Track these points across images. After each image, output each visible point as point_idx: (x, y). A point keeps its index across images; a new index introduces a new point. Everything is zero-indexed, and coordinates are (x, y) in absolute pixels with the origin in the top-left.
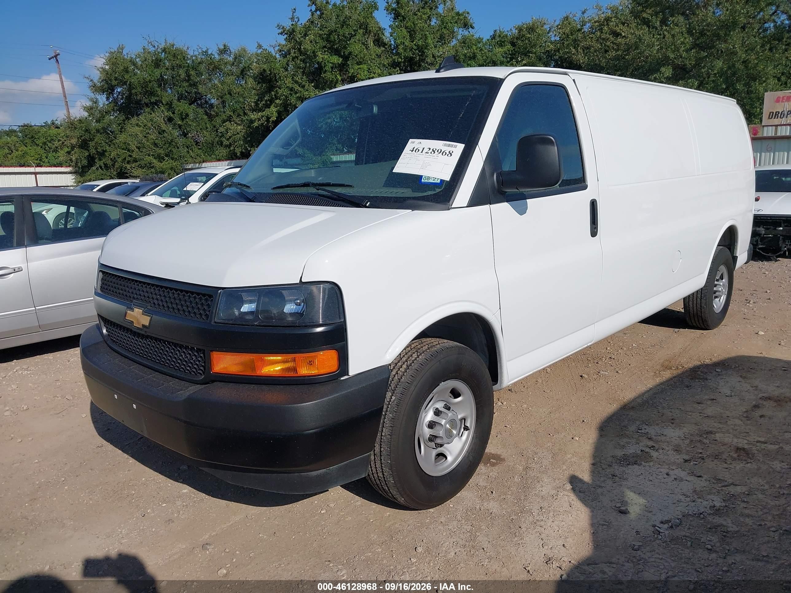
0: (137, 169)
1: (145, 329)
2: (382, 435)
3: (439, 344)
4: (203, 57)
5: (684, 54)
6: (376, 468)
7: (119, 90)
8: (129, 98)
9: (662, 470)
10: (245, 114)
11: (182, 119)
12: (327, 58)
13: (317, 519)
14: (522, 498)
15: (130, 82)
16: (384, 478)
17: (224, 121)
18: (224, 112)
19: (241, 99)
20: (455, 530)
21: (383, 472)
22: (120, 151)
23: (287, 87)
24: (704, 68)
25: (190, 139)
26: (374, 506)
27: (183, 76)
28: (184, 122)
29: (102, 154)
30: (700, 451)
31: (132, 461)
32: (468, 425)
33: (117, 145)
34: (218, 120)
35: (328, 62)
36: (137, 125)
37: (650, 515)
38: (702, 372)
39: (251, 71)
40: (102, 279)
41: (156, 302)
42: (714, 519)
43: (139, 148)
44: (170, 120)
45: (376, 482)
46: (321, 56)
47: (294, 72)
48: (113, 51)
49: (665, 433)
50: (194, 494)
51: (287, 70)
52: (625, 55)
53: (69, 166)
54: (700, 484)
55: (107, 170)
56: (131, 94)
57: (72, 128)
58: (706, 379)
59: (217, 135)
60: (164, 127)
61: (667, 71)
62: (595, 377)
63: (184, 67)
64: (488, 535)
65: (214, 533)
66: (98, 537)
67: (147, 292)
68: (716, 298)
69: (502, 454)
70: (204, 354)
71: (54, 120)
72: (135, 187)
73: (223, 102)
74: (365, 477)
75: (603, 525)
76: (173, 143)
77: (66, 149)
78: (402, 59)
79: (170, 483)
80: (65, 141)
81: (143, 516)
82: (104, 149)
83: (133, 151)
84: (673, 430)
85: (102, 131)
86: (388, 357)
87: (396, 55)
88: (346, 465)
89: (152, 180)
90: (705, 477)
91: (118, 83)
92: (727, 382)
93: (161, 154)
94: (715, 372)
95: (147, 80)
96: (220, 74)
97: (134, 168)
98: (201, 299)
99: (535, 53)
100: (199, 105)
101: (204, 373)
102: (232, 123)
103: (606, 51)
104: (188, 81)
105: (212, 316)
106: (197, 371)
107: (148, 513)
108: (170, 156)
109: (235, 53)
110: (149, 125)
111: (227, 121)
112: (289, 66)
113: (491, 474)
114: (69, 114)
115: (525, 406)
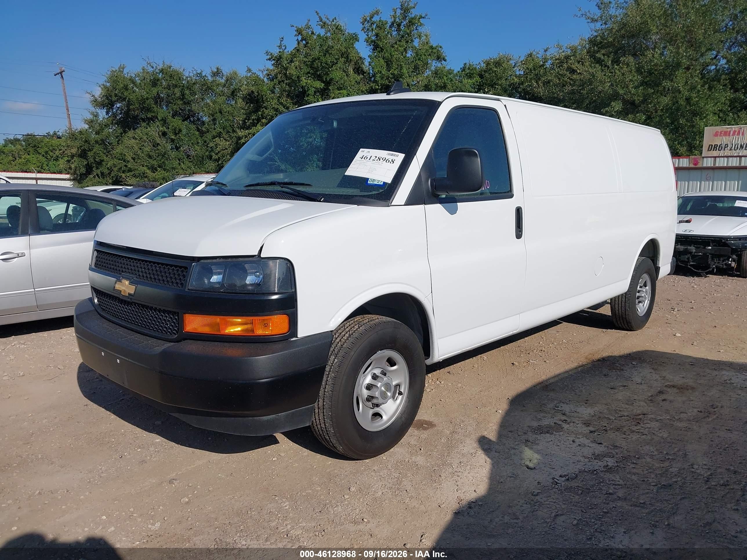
0: (131, 178)
1: (131, 297)
2: (325, 391)
3: (378, 319)
4: (198, 78)
5: (633, 91)
6: (319, 420)
7: (118, 105)
8: (127, 114)
9: (569, 438)
10: (234, 131)
11: (176, 134)
12: (310, 83)
13: (269, 465)
14: (446, 454)
15: (129, 99)
16: (326, 428)
17: (214, 137)
18: (215, 129)
19: (231, 118)
20: (385, 476)
21: (325, 423)
22: (116, 161)
23: (273, 108)
24: (650, 103)
25: (181, 153)
26: (319, 456)
27: (178, 94)
28: (177, 137)
29: (100, 163)
30: (606, 425)
31: (113, 416)
32: (402, 390)
33: (113, 156)
34: (209, 136)
35: (311, 86)
36: (134, 138)
37: (552, 470)
38: (619, 364)
39: (241, 93)
40: (97, 257)
41: (141, 274)
42: (605, 475)
43: (134, 159)
44: (164, 134)
45: (319, 433)
46: (305, 81)
47: (280, 94)
48: (114, 70)
49: (577, 411)
50: (166, 443)
51: (273, 92)
52: (580, 90)
53: (68, 174)
54: (600, 449)
55: (104, 178)
56: (129, 110)
57: (72, 138)
58: (623, 370)
59: (207, 150)
60: (158, 140)
61: (617, 106)
62: (525, 364)
63: (179, 87)
64: (412, 481)
65: (180, 473)
66: (81, 472)
67: (134, 266)
68: (640, 303)
69: (434, 421)
70: (178, 316)
71: (56, 131)
72: (128, 193)
73: (214, 120)
74: (309, 426)
75: (511, 477)
76: (166, 156)
77: (66, 159)
78: (379, 86)
79: (145, 434)
80: (66, 150)
81: (120, 458)
82: (102, 159)
83: (128, 161)
84: (586, 409)
85: (101, 142)
86: (332, 325)
87: (374, 83)
88: (293, 413)
89: (145, 186)
90: (605, 444)
91: (117, 99)
92: (640, 373)
93: (154, 164)
94: (631, 365)
95: (145, 97)
96: (212, 94)
97: (128, 177)
98: (178, 270)
99: (501, 85)
100: (192, 122)
101: (177, 332)
102: (222, 139)
103: (564, 86)
104: (182, 99)
105: (186, 284)
106: (172, 331)
107: (125, 455)
108: (162, 167)
109: (227, 76)
110: (145, 138)
111: (217, 136)
112: (275, 89)
113: (422, 436)
114: (71, 126)
115: (460, 385)
